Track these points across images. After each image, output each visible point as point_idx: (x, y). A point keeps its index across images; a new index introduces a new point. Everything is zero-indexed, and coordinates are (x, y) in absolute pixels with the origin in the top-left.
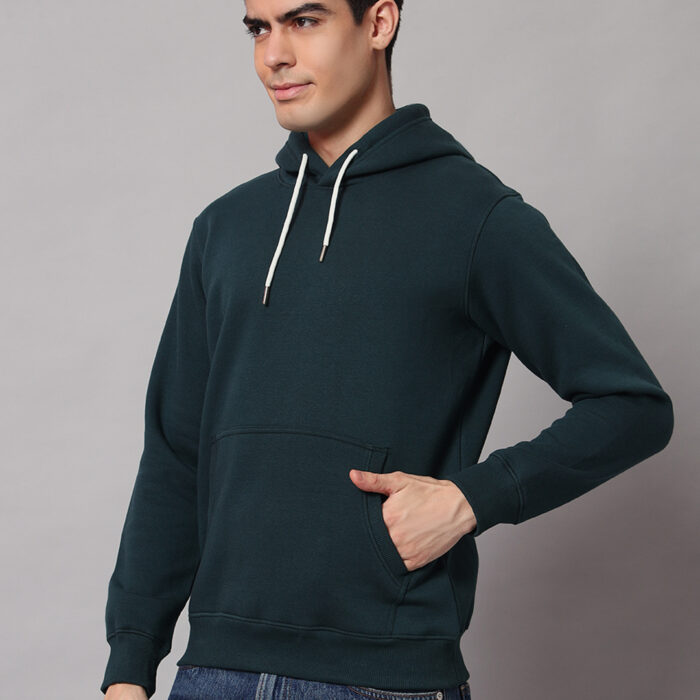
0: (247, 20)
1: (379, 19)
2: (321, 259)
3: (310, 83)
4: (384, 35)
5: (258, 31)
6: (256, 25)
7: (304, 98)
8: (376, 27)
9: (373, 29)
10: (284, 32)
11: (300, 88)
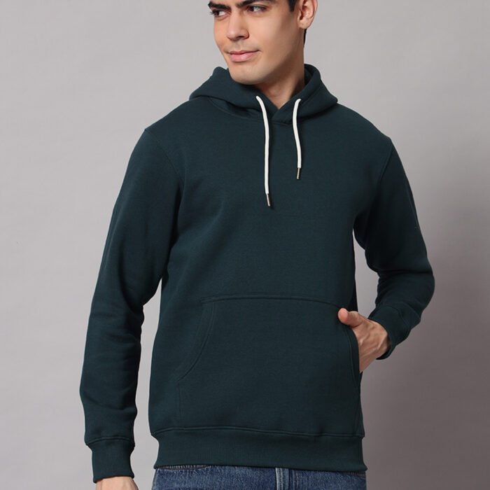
0: (211, 5)
1: (304, 8)
2: (298, 178)
3: (258, 51)
4: (308, 19)
5: (218, 14)
6: (217, 9)
7: (254, 60)
8: (302, 13)
9: (300, 15)
10: (241, 14)
11: (251, 53)
